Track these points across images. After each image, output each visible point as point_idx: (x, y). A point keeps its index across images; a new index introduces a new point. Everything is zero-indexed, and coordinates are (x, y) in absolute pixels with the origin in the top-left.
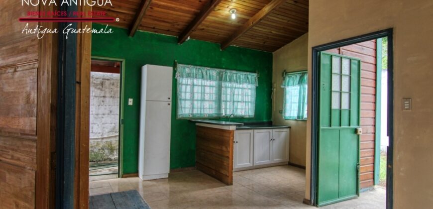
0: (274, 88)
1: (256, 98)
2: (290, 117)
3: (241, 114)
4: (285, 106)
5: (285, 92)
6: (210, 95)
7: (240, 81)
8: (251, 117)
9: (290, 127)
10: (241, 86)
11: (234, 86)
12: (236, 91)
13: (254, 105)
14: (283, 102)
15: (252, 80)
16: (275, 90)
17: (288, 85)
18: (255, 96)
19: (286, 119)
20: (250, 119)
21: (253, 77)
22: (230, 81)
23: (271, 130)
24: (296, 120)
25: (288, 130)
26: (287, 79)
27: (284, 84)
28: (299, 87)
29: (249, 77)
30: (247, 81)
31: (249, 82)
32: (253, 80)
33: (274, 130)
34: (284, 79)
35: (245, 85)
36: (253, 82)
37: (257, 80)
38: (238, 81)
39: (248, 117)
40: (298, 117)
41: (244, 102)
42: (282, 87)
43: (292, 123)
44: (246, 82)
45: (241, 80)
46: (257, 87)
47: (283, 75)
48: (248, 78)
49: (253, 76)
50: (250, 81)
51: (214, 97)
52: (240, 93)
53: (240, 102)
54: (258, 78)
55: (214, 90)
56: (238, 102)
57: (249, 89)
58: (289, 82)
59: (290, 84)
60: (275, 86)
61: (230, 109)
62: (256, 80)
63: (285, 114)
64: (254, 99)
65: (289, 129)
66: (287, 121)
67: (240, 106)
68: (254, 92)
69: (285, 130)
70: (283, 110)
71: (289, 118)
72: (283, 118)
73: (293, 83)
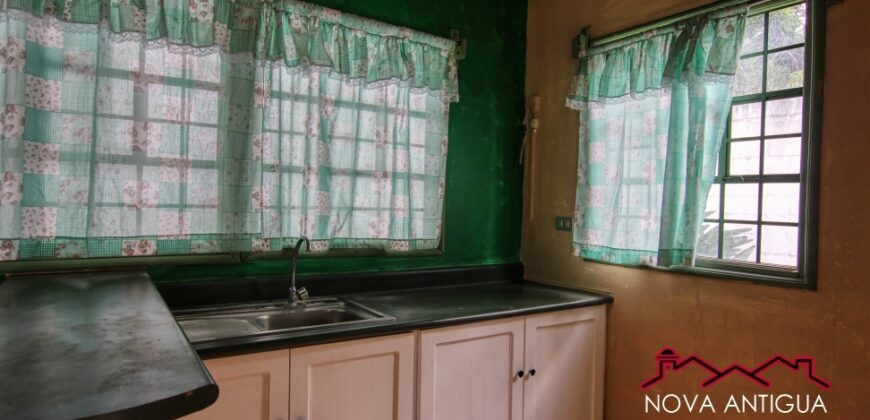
0: (532, 117)
1: (449, 157)
2: (612, 250)
3: (371, 233)
4: (586, 199)
5: (587, 131)
6: (182, 127)
7: (362, 69)
8: (420, 245)
9: (608, 301)
10: (370, 95)
11: (331, 94)
12: (343, 122)
13: (441, 191)
14: (576, 178)
15: (426, 68)
16: (536, 124)
17: (603, 95)
18: (444, 150)
19: (586, 260)
20: (416, 257)
21: (432, 55)
22: (305, 60)
23: (515, 325)
24: (644, 267)
25: (597, 314)
26: (598, 66)
27: (580, 92)
28: (665, 99)
29: (415, 52)
30: (403, 69)
31: (411, 75)
32: (433, 68)
33: (533, 322)
34: (582, 67)
35: (393, 91)
36: (432, 82)
37: (454, 69)
38: (354, 66)
39: (405, 248)
40: (664, 254)
41: (385, 175)
42: (573, 104)
43: (624, 280)
44: (394, 75)
45: (371, 62)
46: (453, 106)
47: (575, 51)
48: (406, 57)
49: (434, 53)
50: (419, 72)
51: (206, 143)
52: (367, 130)
53: (367, 174)
54: (460, 64)
55: (207, 106)
56: (356, 174)
57: (417, 114)
58: (605, 78)
59: (612, 91)
60: (537, 108)
61: (305, 208)
62: (448, 69)
63: (584, 234)
64: (438, 163)
65: (602, 309)
66: (591, 268)
67: (366, 192)
68: (440, 131)
69: (586, 314)
70: (578, 215)
71: (604, 256)
72: (577, 252)
73: (633, 81)
